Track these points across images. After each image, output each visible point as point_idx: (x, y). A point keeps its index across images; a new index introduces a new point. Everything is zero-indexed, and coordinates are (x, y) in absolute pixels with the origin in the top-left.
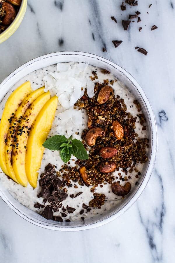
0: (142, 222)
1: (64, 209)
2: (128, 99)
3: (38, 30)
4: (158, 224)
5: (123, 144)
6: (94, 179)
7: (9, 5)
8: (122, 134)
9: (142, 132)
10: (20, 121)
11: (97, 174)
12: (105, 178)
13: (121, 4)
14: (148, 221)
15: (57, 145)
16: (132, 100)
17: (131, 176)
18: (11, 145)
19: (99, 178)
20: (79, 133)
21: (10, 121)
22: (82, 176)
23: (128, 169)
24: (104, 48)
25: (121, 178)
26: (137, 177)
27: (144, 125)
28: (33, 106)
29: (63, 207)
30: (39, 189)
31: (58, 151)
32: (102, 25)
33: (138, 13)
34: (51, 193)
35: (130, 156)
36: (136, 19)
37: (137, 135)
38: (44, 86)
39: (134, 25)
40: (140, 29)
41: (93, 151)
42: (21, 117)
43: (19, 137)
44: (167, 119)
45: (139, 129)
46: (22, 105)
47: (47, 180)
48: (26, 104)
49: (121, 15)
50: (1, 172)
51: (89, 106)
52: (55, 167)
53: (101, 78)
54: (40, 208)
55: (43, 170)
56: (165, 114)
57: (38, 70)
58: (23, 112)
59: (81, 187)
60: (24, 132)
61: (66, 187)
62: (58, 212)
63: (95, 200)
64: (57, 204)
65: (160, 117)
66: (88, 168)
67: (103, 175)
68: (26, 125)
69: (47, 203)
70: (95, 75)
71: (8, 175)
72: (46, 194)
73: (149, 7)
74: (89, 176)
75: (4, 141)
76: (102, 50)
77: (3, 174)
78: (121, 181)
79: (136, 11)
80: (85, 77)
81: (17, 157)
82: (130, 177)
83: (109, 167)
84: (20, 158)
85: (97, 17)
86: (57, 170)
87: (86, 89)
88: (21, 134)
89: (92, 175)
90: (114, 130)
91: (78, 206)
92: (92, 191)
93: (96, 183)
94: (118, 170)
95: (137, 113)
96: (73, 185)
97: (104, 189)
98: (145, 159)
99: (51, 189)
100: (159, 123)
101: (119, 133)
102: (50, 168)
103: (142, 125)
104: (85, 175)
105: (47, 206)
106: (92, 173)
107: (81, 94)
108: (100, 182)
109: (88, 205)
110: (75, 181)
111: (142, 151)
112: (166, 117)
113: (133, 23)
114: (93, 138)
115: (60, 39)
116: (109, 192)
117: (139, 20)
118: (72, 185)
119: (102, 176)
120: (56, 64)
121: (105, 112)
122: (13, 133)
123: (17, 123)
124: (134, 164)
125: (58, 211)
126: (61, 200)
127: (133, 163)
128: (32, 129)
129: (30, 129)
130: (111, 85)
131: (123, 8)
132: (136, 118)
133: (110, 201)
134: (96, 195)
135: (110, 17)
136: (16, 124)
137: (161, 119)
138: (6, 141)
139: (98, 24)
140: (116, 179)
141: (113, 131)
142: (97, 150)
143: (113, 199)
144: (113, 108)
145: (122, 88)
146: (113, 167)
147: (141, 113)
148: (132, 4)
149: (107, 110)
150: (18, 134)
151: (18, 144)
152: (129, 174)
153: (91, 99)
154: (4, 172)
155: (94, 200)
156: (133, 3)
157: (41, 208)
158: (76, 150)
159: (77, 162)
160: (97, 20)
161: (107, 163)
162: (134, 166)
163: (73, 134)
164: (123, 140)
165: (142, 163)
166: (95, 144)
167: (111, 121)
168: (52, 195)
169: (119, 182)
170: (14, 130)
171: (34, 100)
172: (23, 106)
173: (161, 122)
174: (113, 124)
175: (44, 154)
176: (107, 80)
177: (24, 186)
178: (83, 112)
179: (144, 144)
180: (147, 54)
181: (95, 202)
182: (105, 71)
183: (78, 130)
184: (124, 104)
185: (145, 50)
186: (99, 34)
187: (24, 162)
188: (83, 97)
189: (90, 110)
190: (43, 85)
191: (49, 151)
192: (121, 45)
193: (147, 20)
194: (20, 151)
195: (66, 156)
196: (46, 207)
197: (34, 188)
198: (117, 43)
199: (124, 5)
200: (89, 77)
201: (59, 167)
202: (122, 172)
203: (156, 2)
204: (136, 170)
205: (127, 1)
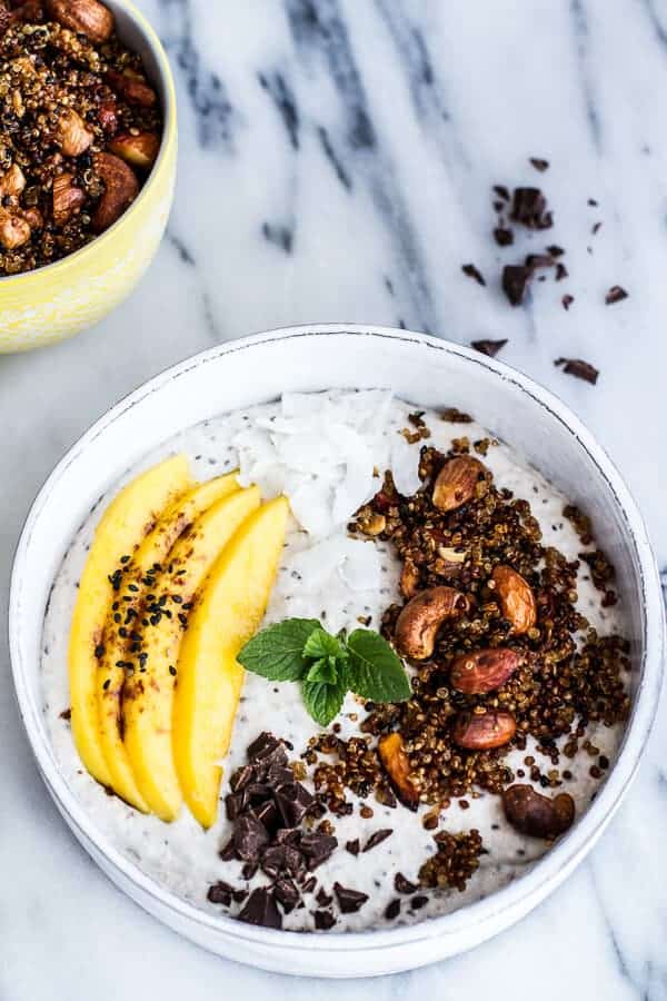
0: (624, 970)
1: (322, 898)
2: (545, 501)
3: (209, 316)
5: (534, 645)
6: (435, 773)
8: (532, 611)
9: (601, 613)
10: (154, 580)
11: (447, 756)
12: (474, 769)
13: (497, 227)
14: (649, 967)
15: (290, 659)
16: (556, 505)
17: (571, 770)
18: (118, 665)
19: (455, 774)
20: (370, 618)
21: (116, 581)
22: (388, 767)
23: (561, 742)
25: (536, 775)
26: (594, 772)
27: (607, 589)
28: (200, 527)
29: (322, 893)
30: (226, 832)
31: (295, 683)
32: (432, 294)
33: (556, 251)
34: (272, 836)
35: (563, 691)
36: (551, 272)
37: (583, 623)
38: (238, 470)
39: (544, 290)
40: (568, 301)
41: (425, 677)
42: (157, 567)
43: (149, 633)
45: (592, 604)
46: (158, 528)
47: (254, 788)
48: (173, 525)
49: (493, 261)
50: (80, 772)
51: (402, 524)
52: (283, 745)
53: (442, 436)
54: (228, 904)
55: (239, 759)
57: (215, 418)
58: (165, 550)
59: (388, 813)
60: (169, 614)
61: (329, 816)
62: (302, 911)
63: (444, 856)
64: (295, 882)
66: (410, 734)
67: (469, 760)
68: (175, 589)
69: (260, 881)
70: (417, 425)
71: (108, 780)
72: (253, 838)
73: (594, 232)
74: (414, 763)
75: (93, 653)
77: (86, 778)
78: (536, 785)
79: (549, 246)
80: (385, 434)
81: (141, 701)
82: (567, 775)
83: (489, 725)
84: (153, 710)
85: (412, 269)
86: (293, 757)
87: (388, 474)
88: (155, 621)
89: (428, 759)
90: (502, 592)
91: (378, 884)
92: (430, 823)
93: (444, 797)
94: (521, 745)
95: (581, 548)
96: (357, 808)
97: (475, 814)
98: (618, 710)
99: (272, 825)
101: (520, 609)
102: (267, 746)
103: (599, 589)
104: (397, 763)
105: (258, 890)
106: (426, 750)
107: (372, 488)
108: (459, 786)
109: (414, 880)
110: (361, 790)
113: (541, 283)
114: (425, 626)
116: (495, 827)
117: (561, 272)
118: (351, 805)
119: (463, 763)
120: (278, 400)
121: (463, 537)
122: (126, 622)
123: (141, 586)
124: (581, 726)
125: (302, 905)
126: (312, 862)
127: (577, 720)
128: (197, 607)
129: (190, 606)
130: (479, 457)
131: (503, 238)
132: (578, 564)
133: (498, 868)
134: (442, 840)
135: (460, 269)
136: (137, 590)
138: (100, 652)
139: (420, 293)
140: (517, 777)
141: (498, 598)
142: (441, 671)
143: (511, 854)
144: (490, 526)
145: (521, 466)
146: (506, 726)
147: (591, 549)
148: (532, 223)
149: (469, 530)
150: (146, 623)
151: (146, 655)
152: (564, 762)
153: (410, 500)
154: (90, 773)
155: (437, 857)
156: (536, 222)
157: (233, 903)
158: (361, 674)
159: (368, 726)
160: (413, 278)
161: (480, 710)
162: (580, 733)
163: (348, 622)
164: (534, 633)
165: (609, 724)
166: (434, 651)
167: (488, 567)
168: (279, 845)
169: (528, 788)
170: (131, 613)
171: (202, 513)
172: (162, 530)
174: (496, 574)
175: (242, 700)
176: (465, 438)
177: (168, 821)
178: (383, 551)
179: (614, 655)
180: (599, 377)
181: (444, 862)
182: (454, 416)
183: (366, 608)
184: (531, 518)
185: (590, 367)
187: (168, 725)
188: (381, 496)
189: (408, 537)
190: (233, 465)
191: (260, 687)
193: (588, 271)
194: (153, 684)
195: (326, 696)
196: (252, 897)
197: (206, 828)
198: (488, 347)
199: (505, 229)
200: (399, 432)
201: (301, 745)
202: (540, 754)
203: (617, 217)
204: (588, 746)
205: (515, 216)
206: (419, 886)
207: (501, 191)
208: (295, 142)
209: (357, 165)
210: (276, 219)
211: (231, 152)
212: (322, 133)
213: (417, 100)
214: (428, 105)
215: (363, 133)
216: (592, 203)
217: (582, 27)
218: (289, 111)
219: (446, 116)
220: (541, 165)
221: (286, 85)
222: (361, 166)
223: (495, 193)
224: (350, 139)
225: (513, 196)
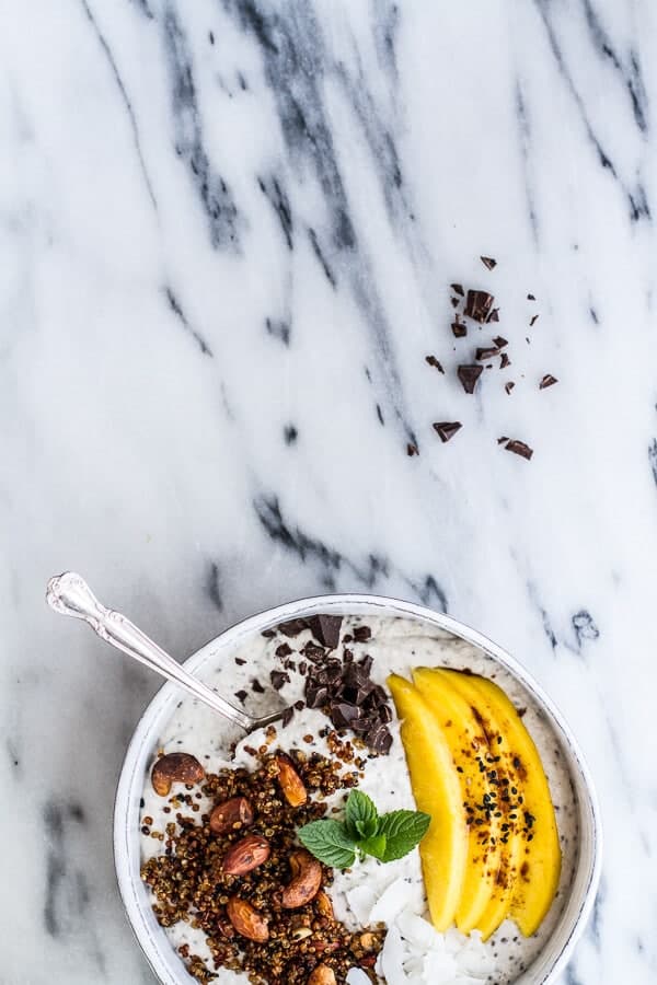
3: (225, 402)
13: (454, 320)
24: (412, 444)
32: (402, 382)
33: (501, 342)
36: (496, 360)
39: (492, 378)
40: (510, 386)
44: (597, 635)
49: (455, 352)
56: (590, 620)
65: (577, 627)
73: (532, 324)
76: (406, 452)
79: (496, 338)
85: (386, 359)
100: (576, 645)
112: (592, 628)
113: (489, 370)
115: (288, 426)
117: (505, 361)
131: (459, 330)
135: (424, 359)
137: (580, 634)
139: (392, 380)
148: (482, 319)
156: (484, 317)
160: (387, 366)
173: (580, 643)
180: (533, 455)
185: (526, 446)
186: (395, 407)
192: (458, 435)
193: (526, 360)
198: (446, 429)
199: (460, 323)
203: (551, 310)
205: (468, 312)
207: (457, 288)
208: (290, 243)
209: (341, 263)
210: (276, 318)
211: (238, 252)
212: (312, 233)
213: (389, 203)
214: (398, 206)
215: (345, 235)
216: (531, 297)
217: (526, 130)
218: (284, 213)
219: (412, 217)
220: (491, 263)
221: (282, 190)
222: (344, 265)
223: (453, 289)
224: (335, 241)
225: (466, 294)
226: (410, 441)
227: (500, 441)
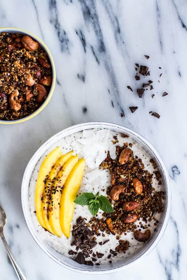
0: (161, 262)
1: (94, 255)
2: (145, 159)
3: (65, 100)
4: (175, 263)
5: (142, 198)
6: (119, 229)
7: (41, 86)
8: (142, 190)
9: (158, 186)
10: (54, 182)
11: (122, 224)
12: (128, 227)
13: (136, 75)
14: (167, 261)
15: (86, 201)
16: (148, 159)
17: (150, 224)
18: (46, 203)
19: (123, 228)
20: (104, 190)
21: (45, 182)
22: (108, 226)
23: (147, 219)
25: (142, 227)
26: (155, 224)
27: (160, 180)
28: (64, 168)
29: (94, 253)
30: (72, 239)
31: (87, 206)
32: (120, 94)
33: (150, 82)
34: (83, 241)
35: (148, 207)
36: (149, 87)
37: (154, 189)
38: (73, 151)
39: (148, 93)
40: (153, 96)
41: (117, 205)
42: (55, 178)
43: (53, 196)
44: (179, 173)
45: (156, 184)
46: (54, 168)
47: (78, 230)
48: (58, 167)
49: (136, 84)
50: (39, 226)
51: (112, 166)
52: (85, 220)
53: (122, 142)
54: (73, 255)
55: (75, 222)
56: (177, 169)
57: (67, 137)
58: (56, 174)
59: (108, 236)
60: (58, 191)
61: (95, 236)
62: (89, 257)
63: (121, 246)
64: (88, 251)
65: (173, 171)
66: (114, 219)
67: (127, 225)
68: (59, 185)
69: (80, 250)
70: (116, 139)
71: (45, 228)
72: (78, 243)
73: (160, 76)
74: (114, 226)
75: (41, 199)
76: (121, 116)
77: (41, 227)
78: (142, 229)
79: (149, 80)
80: (108, 141)
81: (52, 212)
82: (149, 225)
83: (131, 218)
84: (55, 213)
85: (115, 87)
86: (87, 222)
87: (109, 152)
88: (55, 193)
89: (117, 225)
90: (135, 186)
91: (106, 252)
92: (118, 238)
93: (121, 232)
94: (139, 219)
95: (154, 170)
96: (101, 234)
97: (128, 236)
98: (162, 209)
99: (83, 239)
100: (173, 177)
101: (139, 189)
102: (81, 221)
103: (157, 180)
104: (111, 226)
105: (80, 252)
106: (117, 224)
107: (105, 156)
108: (124, 230)
109: (114, 250)
110: (103, 231)
111: (159, 203)
112: (178, 171)
113: (146, 90)
114: (117, 194)
115: (84, 107)
116: (132, 239)
117: (152, 88)
118: (100, 234)
119: (125, 225)
120: (83, 131)
121: (126, 171)
122: (48, 193)
123: (51, 183)
124: (153, 214)
125: (89, 256)
126: (91, 247)
127: (151, 213)
128: (64, 188)
129: (62, 188)
130: (130, 148)
131: (137, 78)
132: (153, 174)
133: (133, 246)
134: (121, 242)
135: (127, 87)
136: (50, 185)
137: (174, 173)
138: (42, 199)
139: (117, 93)
140: (137, 227)
141: (133, 187)
142: (120, 204)
143: (136, 244)
144: (132, 167)
145: (140, 149)
146: (135, 218)
147: (156, 170)
149: (127, 169)
150: (52, 193)
151: (53, 201)
152: (148, 223)
153: (113, 160)
154: (41, 225)
155: (119, 246)
156: (145, 74)
157: (74, 254)
158: (102, 205)
159: (104, 214)
160: (115, 89)
161: (129, 215)
162: (152, 216)
163: (99, 191)
164: (142, 194)
165: (159, 212)
166: (119, 199)
167: (132, 179)
168: (84, 244)
169: (140, 230)
170: (49, 190)
171: (65, 163)
172: (55, 169)
173: (174, 176)
174: (134, 181)
175: (75, 208)
176: (127, 143)
177: (59, 237)
178: (107, 171)
179: (161, 196)
180: (160, 117)
181: (121, 248)
182: (124, 136)
183: (103, 187)
184: (142, 163)
185: (158, 114)
186: (117, 102)
187: (58, 216)
188: (107, 159)
189: (113, 169)
190: (72, 150)
191: (79, 206)
192: (137, 111)
193: (158, 87)
194: (55, 208)
195: (94, 209)
196: (78, 254)
197: (68, 238)
198: (133, 109)
199: (138, 76)
200: (111, 141)
201: (89, 219)
202: (143, 221)
203: (166, 72)
204: (154, 218)
205: (140, 72)
206: (115, 251)
207: (137, 65)
208: (85, 50)
209: (101, 57)
210: (80, 74)
211: (69, 53)
212: (92, 47)
213: (116, 38)
214: (119, 39)
215: (102, 48)
216: (160, 68)
217: (159, 16)
218: (83, 41)
219: (123, 43)
220: (148, 57)
221: (83, 33)
222: (102, 57)
223: (135, 65)
224: (99, 49)
225: (140, 66)
226: (122, 113)
227: (150, 113)
